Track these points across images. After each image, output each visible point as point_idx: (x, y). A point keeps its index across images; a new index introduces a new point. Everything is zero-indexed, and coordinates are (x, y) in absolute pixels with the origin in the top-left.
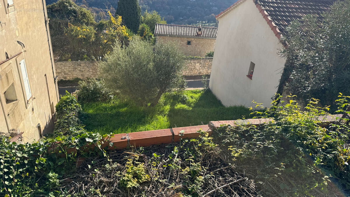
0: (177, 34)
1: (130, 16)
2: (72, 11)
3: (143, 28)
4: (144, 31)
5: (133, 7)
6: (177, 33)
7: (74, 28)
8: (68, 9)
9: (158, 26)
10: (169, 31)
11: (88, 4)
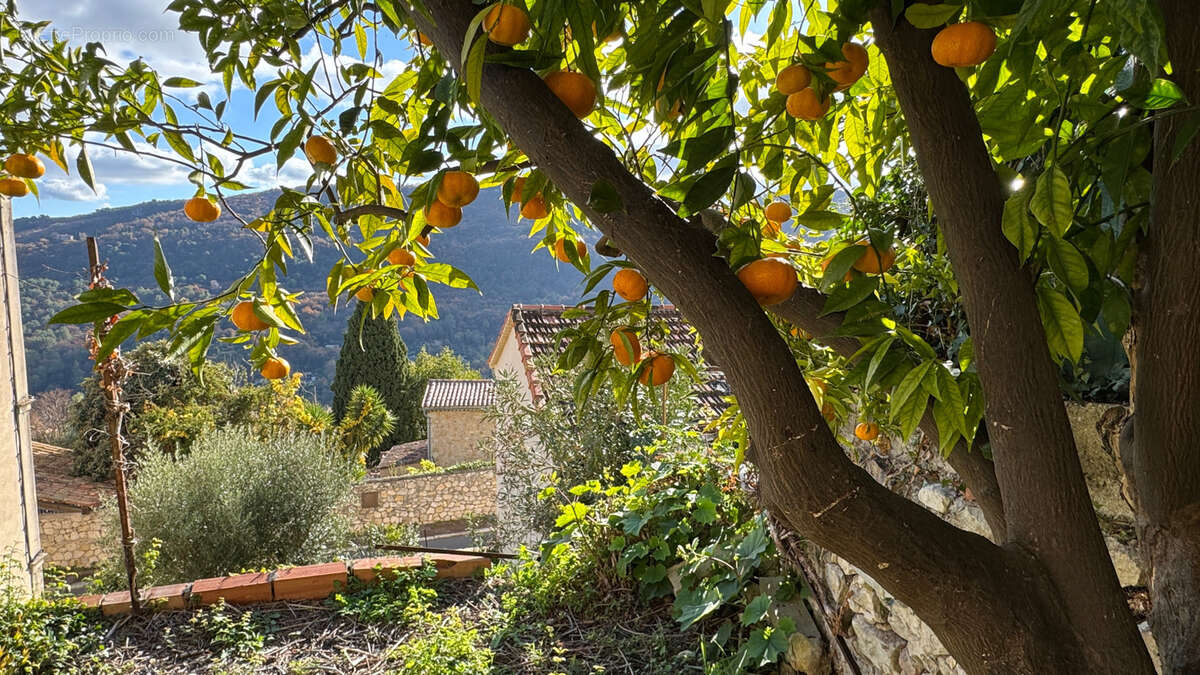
0: (482, 403)
1: (375, 365)
2: (166, 369)
3: (362, 396)
4: (363, 405)
5: (384, 344)
6: (483, 399)
7: (158, 412)
8: (157, 366)
9: (434, 387)
10: (463, 398)
11: (315, 338)
